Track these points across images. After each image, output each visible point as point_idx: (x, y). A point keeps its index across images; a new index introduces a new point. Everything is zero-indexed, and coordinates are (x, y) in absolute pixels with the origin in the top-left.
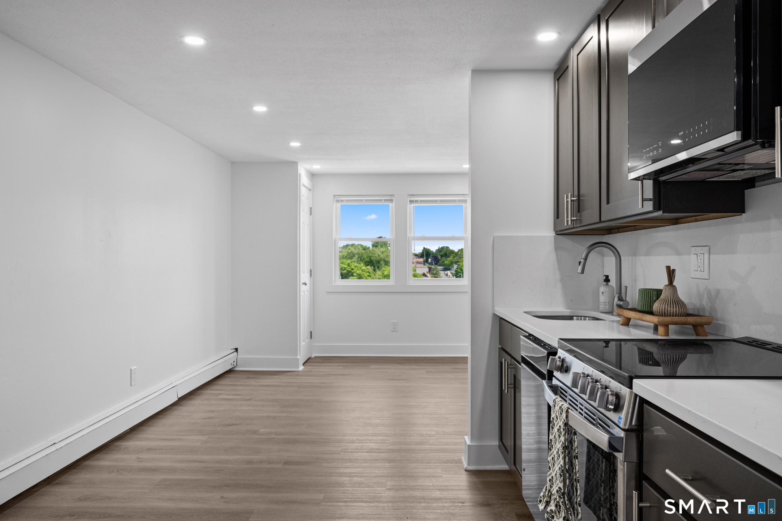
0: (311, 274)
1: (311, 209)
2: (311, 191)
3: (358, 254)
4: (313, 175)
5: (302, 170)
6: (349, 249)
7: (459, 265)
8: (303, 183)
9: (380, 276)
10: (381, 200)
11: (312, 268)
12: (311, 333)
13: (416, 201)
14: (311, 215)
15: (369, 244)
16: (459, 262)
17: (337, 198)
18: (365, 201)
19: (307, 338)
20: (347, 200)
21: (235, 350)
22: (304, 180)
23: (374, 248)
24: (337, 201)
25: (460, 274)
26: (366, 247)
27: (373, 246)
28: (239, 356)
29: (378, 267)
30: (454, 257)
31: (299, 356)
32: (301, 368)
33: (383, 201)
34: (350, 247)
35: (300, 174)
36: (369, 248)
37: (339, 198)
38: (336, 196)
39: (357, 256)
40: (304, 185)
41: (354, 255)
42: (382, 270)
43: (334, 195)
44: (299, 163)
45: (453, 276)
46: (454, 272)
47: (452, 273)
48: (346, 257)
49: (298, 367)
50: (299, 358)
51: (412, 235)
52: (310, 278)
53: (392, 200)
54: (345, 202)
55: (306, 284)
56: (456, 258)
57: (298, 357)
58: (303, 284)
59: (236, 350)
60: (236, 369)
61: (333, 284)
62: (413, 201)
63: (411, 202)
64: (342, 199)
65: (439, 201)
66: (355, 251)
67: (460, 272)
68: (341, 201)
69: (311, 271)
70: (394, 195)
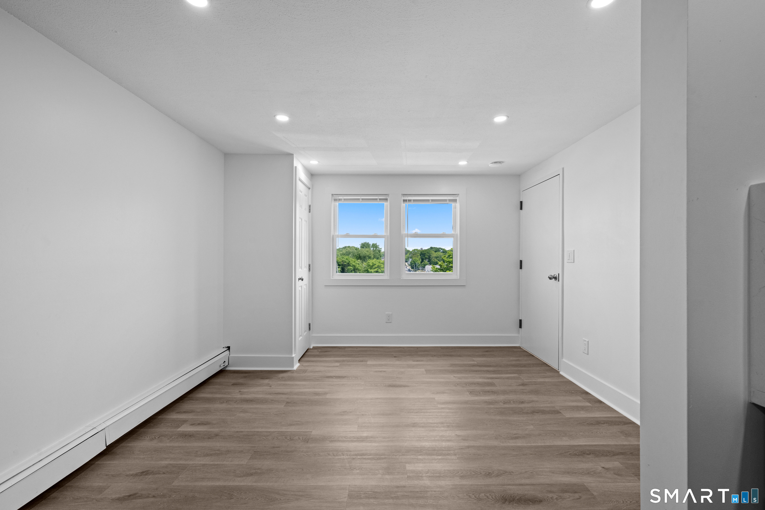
0: (310, 269)
1: (310, 206)
2: (310, 189)
3: (352, 252)
4: (312, 175)
5: (299, 164)
6: (347, 249)
7: (413, 259)
8: (299, 178)
9: (365, 265)
10: (376, 199)
11: (310, 263)
12: (310, 325)
13: (410, 201)
14: (310, 212)
15: (359, 246)
16: (413, 257)
17: (335, 198)
18: (361, 200)
19: (305, 331)
20: (344, 199)
21: (227, 349)
22: (301, 174)
23: (362, 249)
24: (335, 200)
25: (413, 265)
26: (357, 248)
27: (361, 247)
28: (230, 355)
29: (364, 260)
30: (410, 254)
31: (295, 354)
32: (296, 366)
33: (378, 200)
34: (347, 248)
35: (296, 167)
36: (359, 248)
37: (336, 197)
38: (334, 196)
39: (351, 254)
40: (300, 180)
41: (350, 253)
42: (367, 262)
43: (332, 194)
44: (295, 155)
45: (409, 266)
46: (409, 263)
47: (408, 264)
48: (345, 254)
49: (293, 367)
50: (293, 357)
51: (406, 232)
52: (309, 273)
53: (387, 199)
54: (343, 200)
55: (302, 280)
56: (411, 255)
57: (293, 355)
58: (299, 279)
59: (229, 348)
60: (228, 369)
61: (331, 278)
62: (407, 200)
63: (404, 201)
64: (340, 198)
65: (430, 201)
66: (351, 251)
67: (413, 264)
68: (339, 200)
69: (309, 266)
70: (389, 194)
